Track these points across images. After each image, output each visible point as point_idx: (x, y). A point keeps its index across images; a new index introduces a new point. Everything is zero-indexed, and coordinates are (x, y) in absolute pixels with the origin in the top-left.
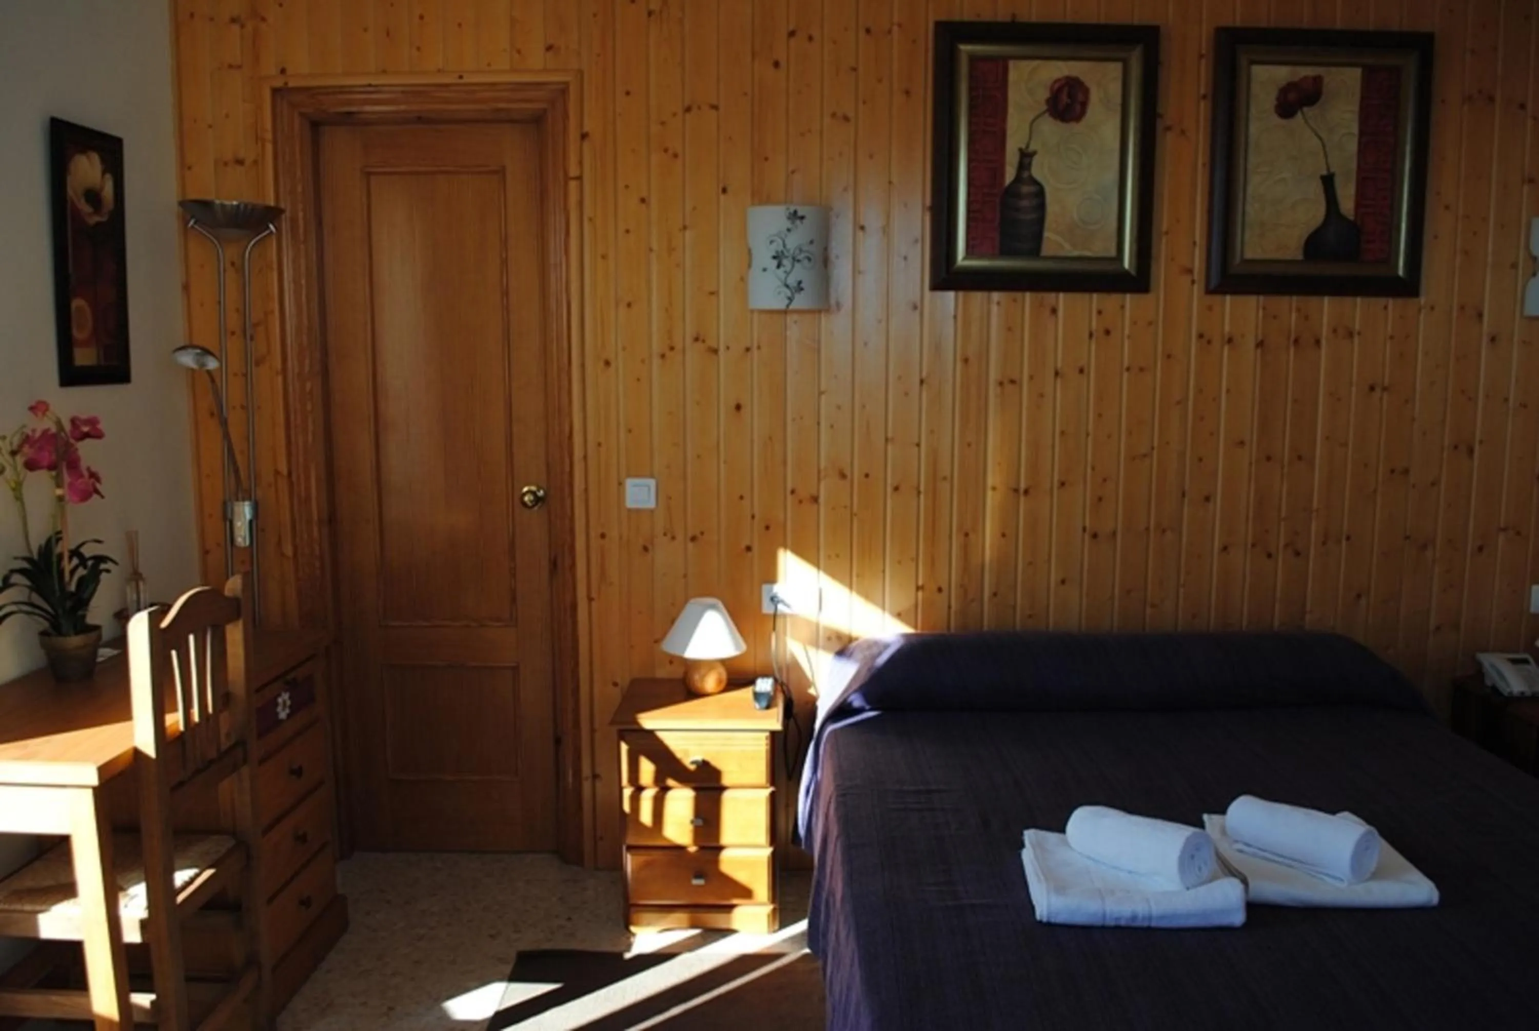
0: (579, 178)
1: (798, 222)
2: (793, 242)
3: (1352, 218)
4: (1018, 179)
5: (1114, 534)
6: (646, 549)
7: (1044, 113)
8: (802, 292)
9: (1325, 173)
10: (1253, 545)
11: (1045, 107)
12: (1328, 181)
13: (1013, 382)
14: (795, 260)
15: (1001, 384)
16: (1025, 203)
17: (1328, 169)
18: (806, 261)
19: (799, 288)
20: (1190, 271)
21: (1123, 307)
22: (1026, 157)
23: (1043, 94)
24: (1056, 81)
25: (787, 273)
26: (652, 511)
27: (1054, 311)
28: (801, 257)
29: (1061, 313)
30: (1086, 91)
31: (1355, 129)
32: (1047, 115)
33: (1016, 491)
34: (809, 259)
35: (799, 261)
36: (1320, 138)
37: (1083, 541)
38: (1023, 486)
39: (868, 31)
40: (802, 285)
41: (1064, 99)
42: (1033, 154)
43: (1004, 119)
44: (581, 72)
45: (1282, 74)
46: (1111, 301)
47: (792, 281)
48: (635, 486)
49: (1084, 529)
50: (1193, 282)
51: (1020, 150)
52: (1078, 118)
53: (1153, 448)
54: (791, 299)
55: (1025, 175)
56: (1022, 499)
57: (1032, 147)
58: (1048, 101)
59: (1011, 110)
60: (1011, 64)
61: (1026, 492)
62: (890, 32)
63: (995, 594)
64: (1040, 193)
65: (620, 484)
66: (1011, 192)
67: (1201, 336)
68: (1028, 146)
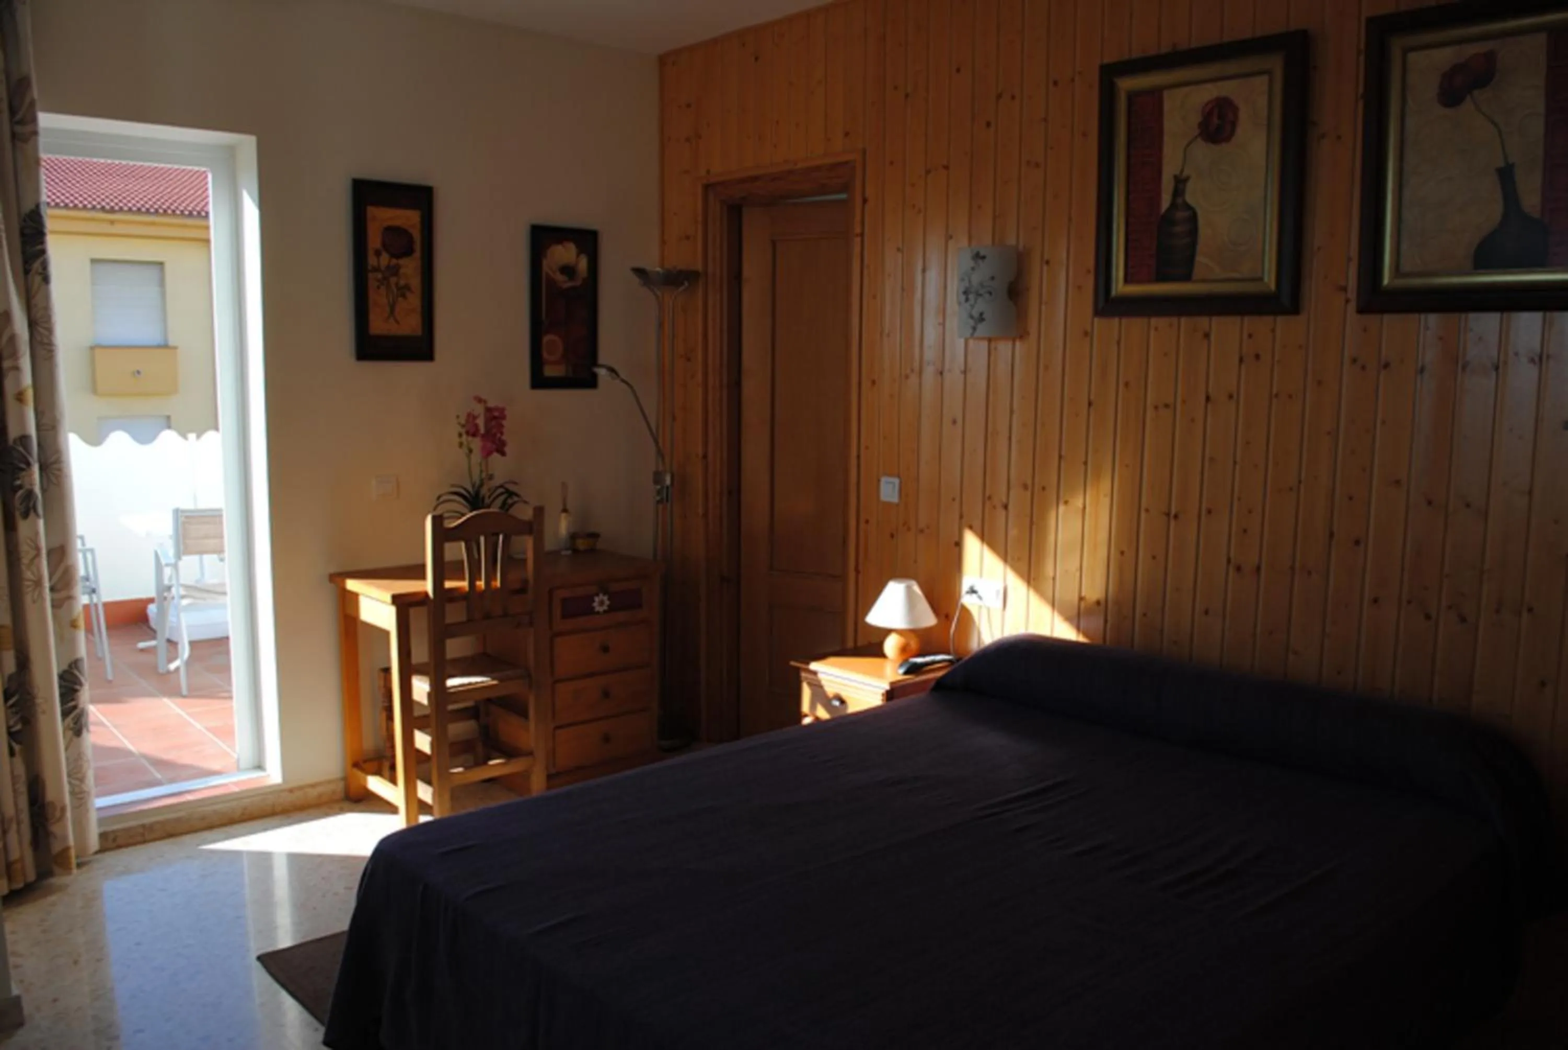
0: (862, 235)
1: (980, 261)
2: (976, 279)
3: (1537, 215)
4: (1173, 205)
5: (1258, 568)
6: (892, 536)
7: (1196, 137)
8: (984, 323)
9: (1501, 164)
10: (1409, 602)
11: (1197, 132)
12: (1506, 175)
13: (1167, 406)
14: (979, 295)
15: (1156, 408)
16: (1178, 229)
17: (1506, 157)
18: (987, 296)
19: (981, 319)
20: (1344, 289)
21: (1273, 331)
22: (1180, 182)
23: (1195, 119)
24: (1207, 104)
25: (972, 306)
26: (897, 505)
27: (1207, 336)
28: (981, 292)
29: (1213, 337)
30: (1235, 110)
31: (1541, 108)
32: (1199, 139)
33: (1168, 514)
34: (990, 293)
35: (981, 295)
36: (1495, 124)
37: (1227, 574)
38: (1173, 512)
39: (1055, 83)
40: (984, 316)
41: (1215, 121)
42: (1187, 179)
43: (1160, 149)
44: (864, 152)
45: (1445, 57)
46: (1261, 324)
47: (975, 314)
48: (887, 483)
49: (1229, 561)
50: (1347, 301)
51: (1176, 177)
52: (1228, 139)
53: (1300, 482)
54: (974, 329)
55: (1179, 201)
56: (1173, 523)
57: (1185, 174)
58: (1200, 125)
59: (1166, 138)
60: (1166, 94)
61: (1176, 517)
62: (1073, 80)
63: (1145, 615)
64: (1194, 218)
65: (879, 481)
66: (1167, 220)
67: (1354, 361)
68: (1182, 171)
